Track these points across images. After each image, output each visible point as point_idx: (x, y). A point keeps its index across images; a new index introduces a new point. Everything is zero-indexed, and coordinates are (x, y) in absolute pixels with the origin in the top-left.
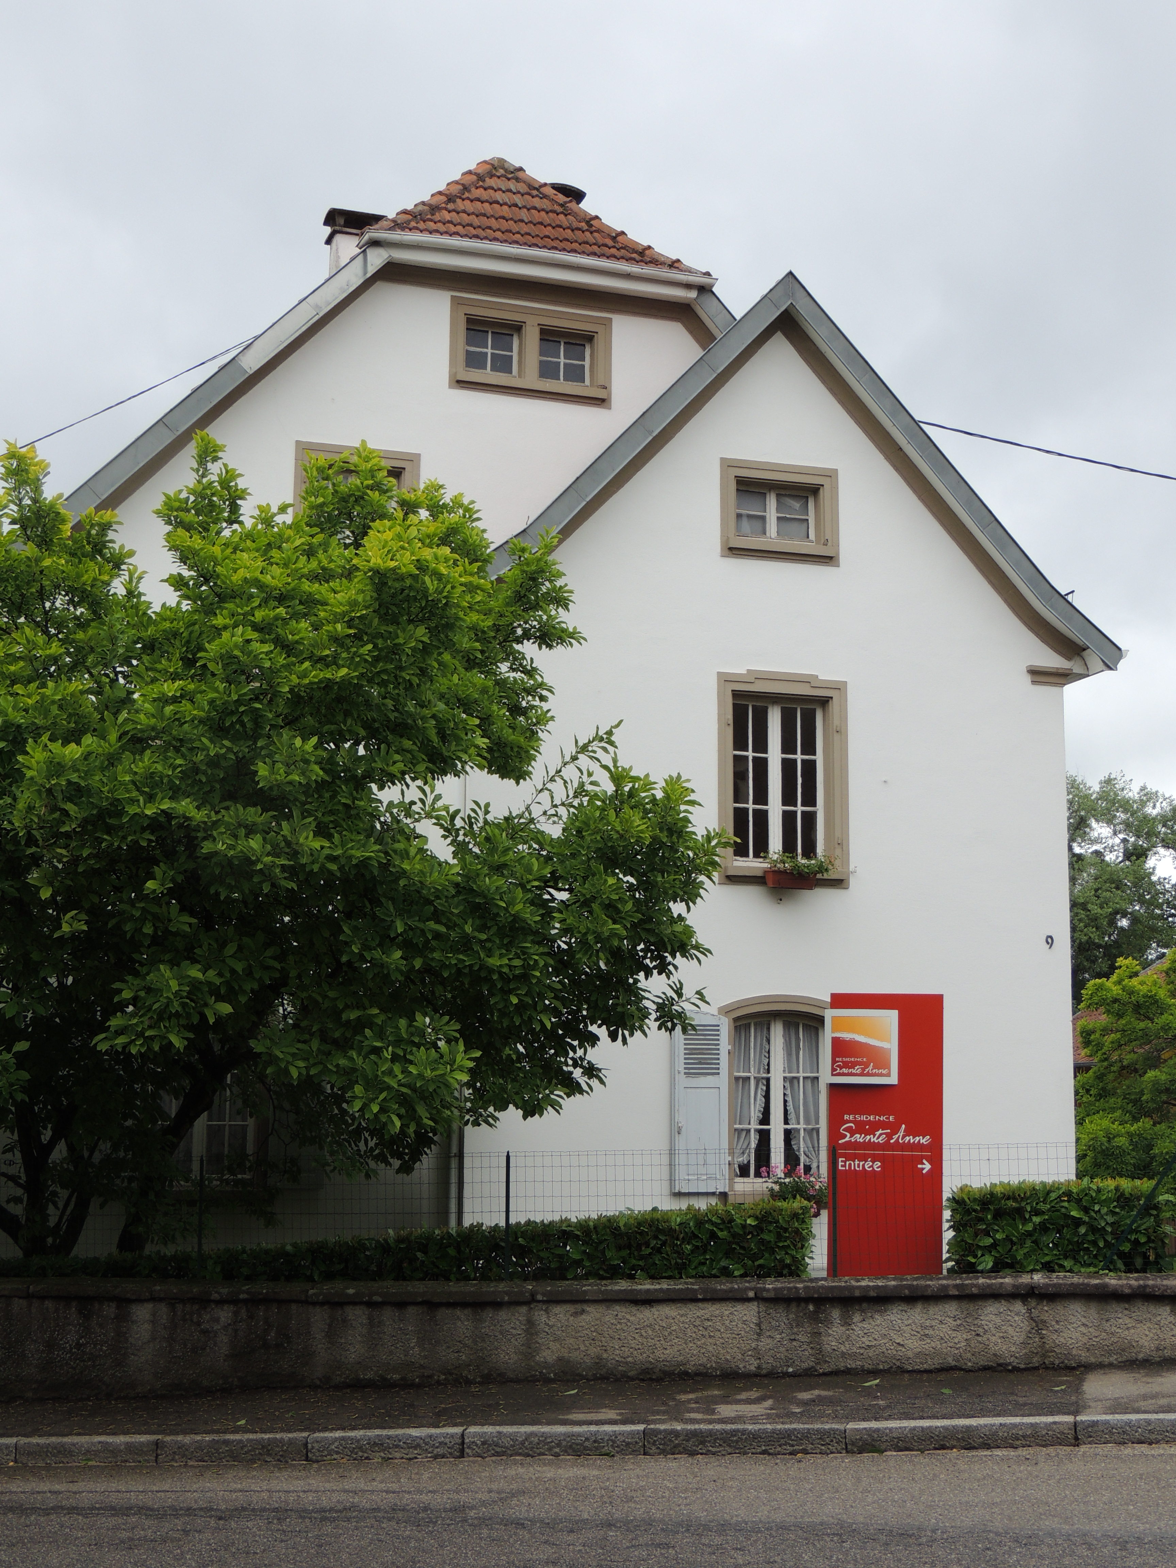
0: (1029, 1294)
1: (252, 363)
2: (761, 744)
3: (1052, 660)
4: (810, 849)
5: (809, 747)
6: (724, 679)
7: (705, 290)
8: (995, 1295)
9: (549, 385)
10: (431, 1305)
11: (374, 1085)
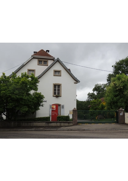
0: (60, 122)
1: (24, 64)
2: (56, 88)
3: (75, 82)
4: (59, 94)
5: (59, 88)
6: (53, 84)
7: (54, 58)
8: (58, 122)
9: (44, 65)
10: (28, 122)
11: (22, 110)
